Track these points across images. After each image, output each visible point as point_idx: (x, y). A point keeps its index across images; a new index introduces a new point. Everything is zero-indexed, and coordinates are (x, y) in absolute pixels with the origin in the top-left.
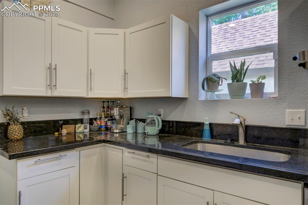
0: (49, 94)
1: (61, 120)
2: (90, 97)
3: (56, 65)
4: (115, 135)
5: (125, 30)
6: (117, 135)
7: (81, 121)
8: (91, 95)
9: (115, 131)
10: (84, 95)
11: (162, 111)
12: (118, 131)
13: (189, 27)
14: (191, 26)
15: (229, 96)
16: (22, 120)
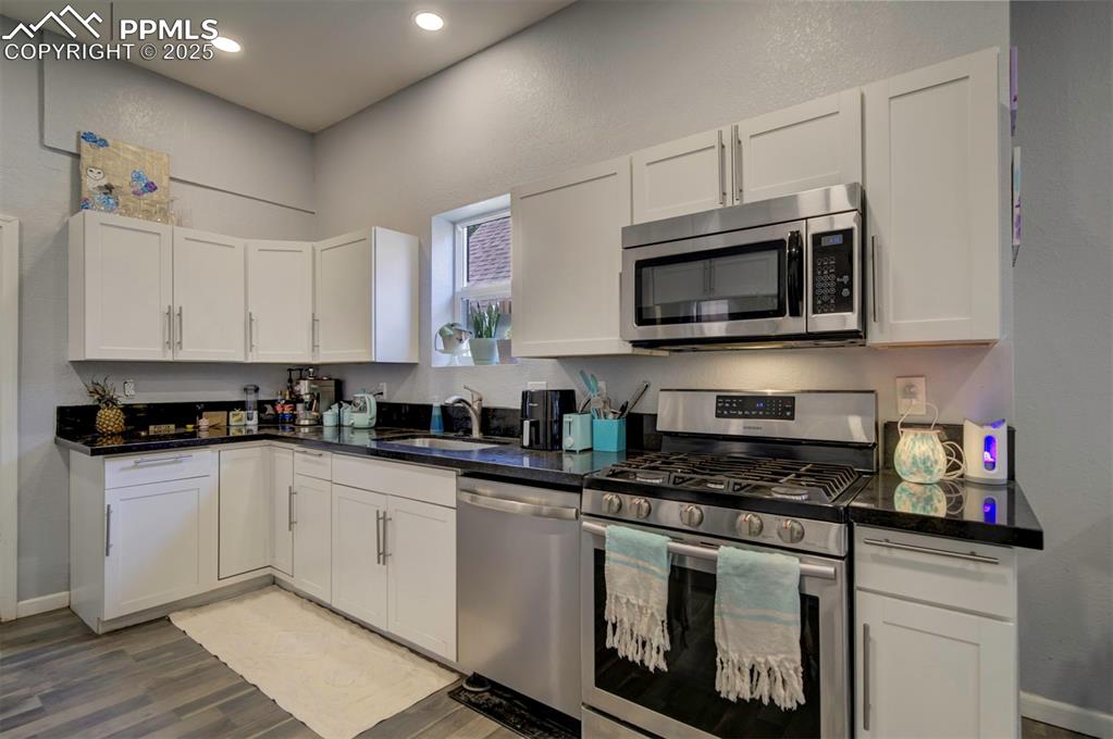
0: (169, 358)
1: (199, 403)
2: (250, 361)
3: (181, 308)
4: (302, 429)
5: (314, 243)
6: (307, 430)
7: (241, 405)
8: (253, 358)
9: (302, 423)
10: (239, 358)
11: (384, 387)
12: (307, 422)
13: (420, 242)
14: (422, 241)
15: (472, 360)
16: (123, 401)
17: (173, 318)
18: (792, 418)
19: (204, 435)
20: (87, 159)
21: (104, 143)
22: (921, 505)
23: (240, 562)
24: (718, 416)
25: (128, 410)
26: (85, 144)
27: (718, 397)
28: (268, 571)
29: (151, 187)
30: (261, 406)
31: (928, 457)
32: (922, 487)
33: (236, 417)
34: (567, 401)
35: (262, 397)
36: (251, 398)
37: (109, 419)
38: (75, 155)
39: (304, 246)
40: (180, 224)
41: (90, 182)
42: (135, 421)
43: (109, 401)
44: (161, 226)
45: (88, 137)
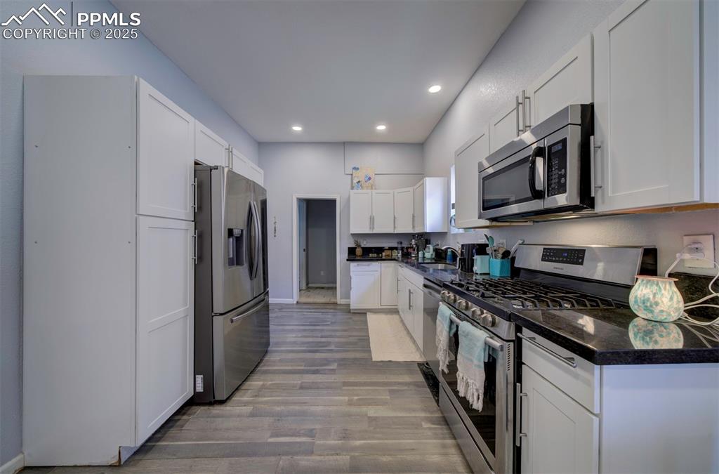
0: (371, 232)
2: (395, 233)
5: (414, 187)
6: (413, 259)
12: (414, 256)
16: (363, 246)
17: (372, 220)
18: (582, 264)
19: (383, 258)
20: (354, 175)
21: (358, 169)
22: (640, 335)
23: (387, 302)
24: (542, 260)
25: (363, 248)
26: (354, 171)
27: (544, 249)
28: (396, 307)
29: (370, 179)
30: (402, 249)
31: (649, 298)
32: (646, 322)
33: (395, 253)
34: (481, 249)
35: (403, 246)
36: (399, 246)
37: (359, 252)
38: (352, 175)
39: (411, 189)
40: (376, 189)
41: (355, 181)
42: (364, 252)
43: (359, 245)
44: (369, 191)
45: (355, 168)
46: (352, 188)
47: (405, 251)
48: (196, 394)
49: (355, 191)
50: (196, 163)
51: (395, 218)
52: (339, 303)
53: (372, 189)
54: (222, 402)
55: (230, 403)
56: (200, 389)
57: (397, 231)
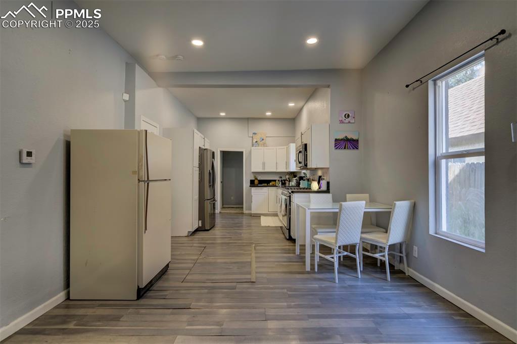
16: (259, 179)
17: (264, 164)
19: (270, 185)
20: (254, 137)
21: (256, 134)
23: (272, 210)
28: (277, 213)
29: (263, 140)
30: (282, 180)
33: (277, 183)
36: (280, 179)
37: (256, 182)
38: (252, 137)
39: (285, 147)
40: (266, 146)
41: (254, 141)
42: (259, 182)
43: (256, 179)
44: (262, 148)
45: (254, 134)
46: (253, 146)
47: (283, 182)
48: (199, 227)
49: (253, 147)
50: (200, 148)
51: (277, 163)
52: (244, 212)
53: (264, 146)
54: (208, 230)
55: (210, 232)
56: (200, 225)
57: (278, 171)
